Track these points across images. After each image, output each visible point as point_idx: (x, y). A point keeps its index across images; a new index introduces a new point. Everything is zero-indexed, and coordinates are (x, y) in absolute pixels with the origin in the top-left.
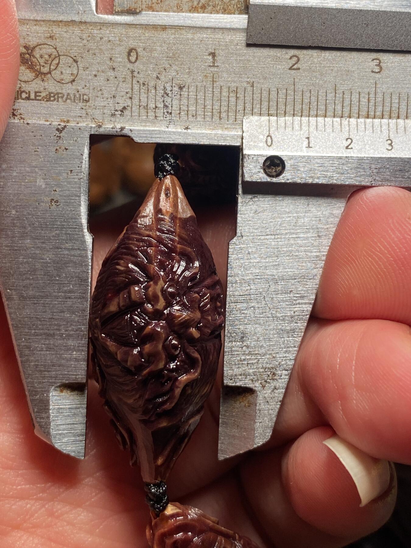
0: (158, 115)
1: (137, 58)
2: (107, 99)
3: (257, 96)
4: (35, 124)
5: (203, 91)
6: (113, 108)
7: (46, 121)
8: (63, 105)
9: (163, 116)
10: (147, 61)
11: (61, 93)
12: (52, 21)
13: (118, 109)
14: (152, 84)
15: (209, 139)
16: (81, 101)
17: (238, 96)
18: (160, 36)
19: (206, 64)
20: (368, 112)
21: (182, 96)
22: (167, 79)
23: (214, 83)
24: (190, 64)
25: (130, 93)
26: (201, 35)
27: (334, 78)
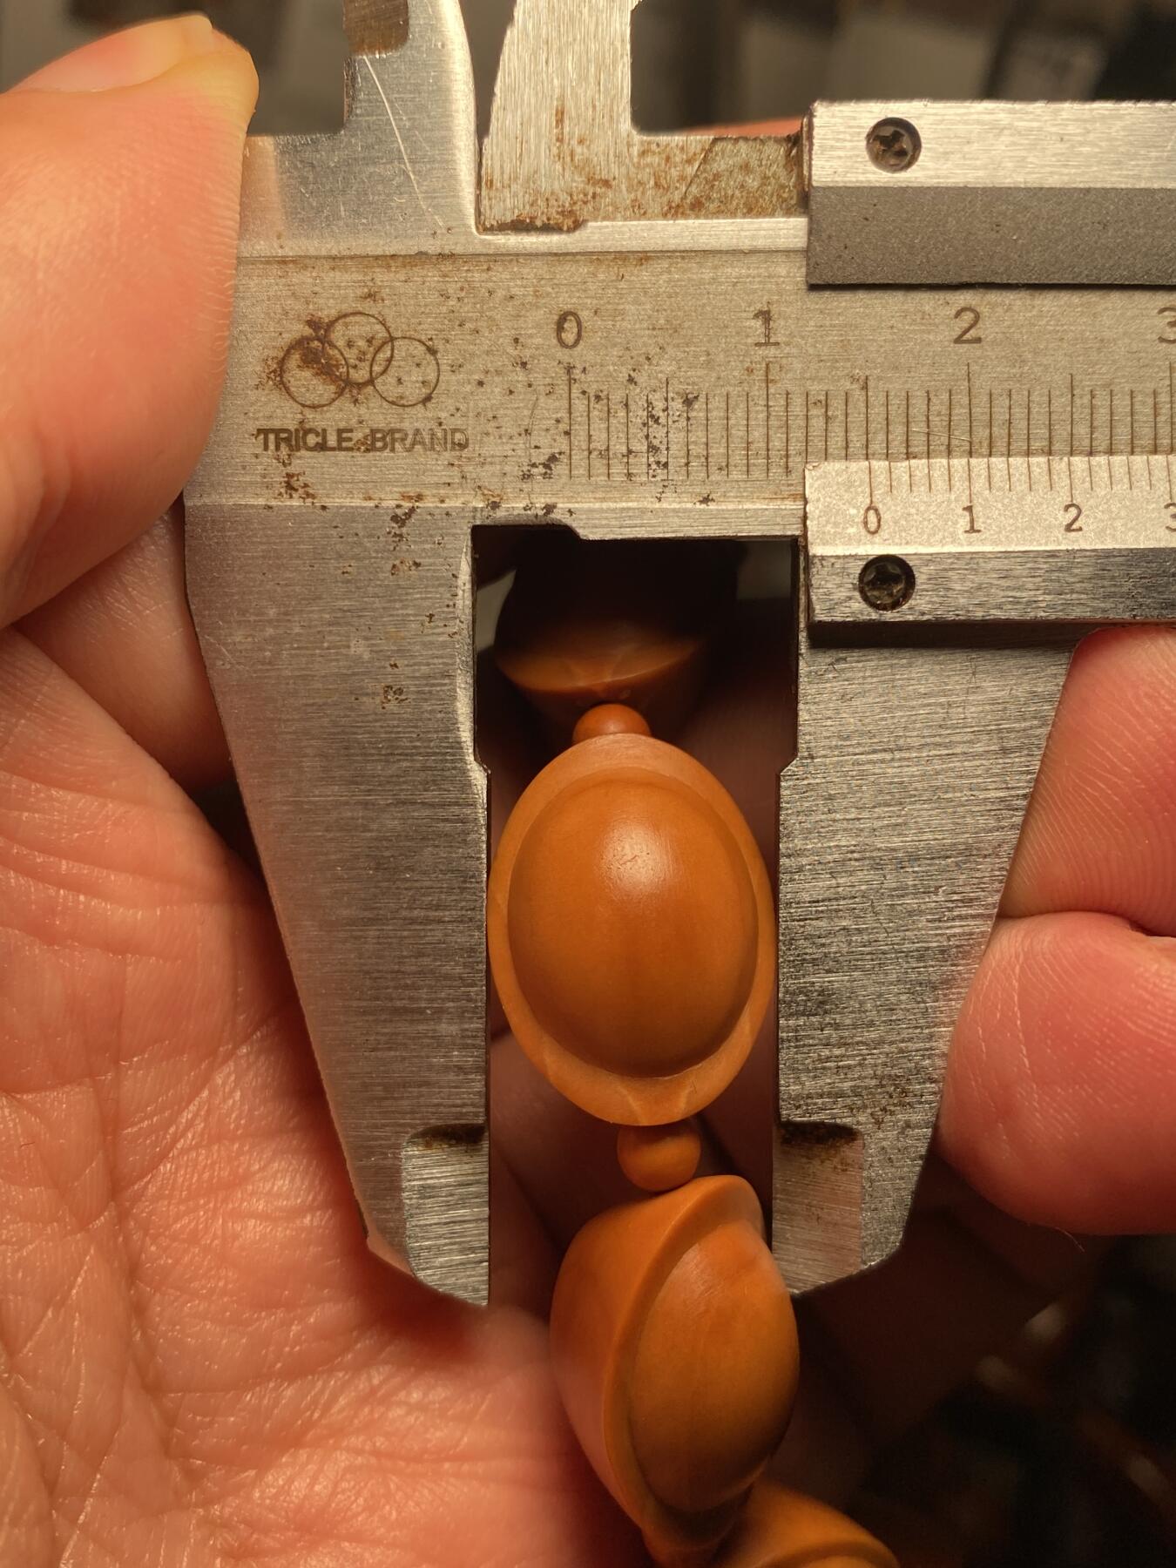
0: (635, 471)
1: (579, 334)
2: (511, 438)
3: (877, 412)
4: (342, 507)
5: (743, 406)
6: (525, 461)
7: (365, 499)
8: (405, 458)
9: (648, 473)
10: (603, 341)
11: (399, 431)
12: (372, 256)
13: (538, 462)
15: (762, 523)
16: (449, 446)
17: (830, 413)
18: (633, 278)
19: (749, 341)
20: (1155, 439)
21: (691, 422)
22: (654, 382)
23: (770, 385)
24: (709, 341)
25: (567, 420)
26: (734, 271)
27: (1067, 358)
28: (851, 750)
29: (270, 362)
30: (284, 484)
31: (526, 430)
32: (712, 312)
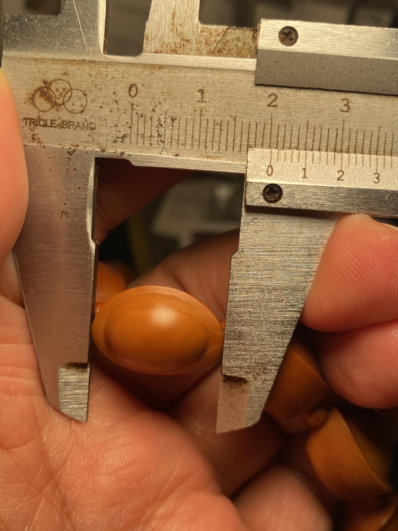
0: (153, 143)
1: (136, 93)
2: (110, 127)
3: (238, 129)
4: (51, 147)
5: (192, 123)
6: (115, 136)
7: (59, 145)
8: (73, 132)
9: (157, 144)
10: (145, 96)
11: (72, 122)
12: (67, 60)
13: (119, 137)
14: (148, 115)
15: (195, 165)
16: (89, 128)
17: (222, 128)
18: (156, 74)
19: (196, 100)
20: (336, 146)
21: (174, 127)
22: (161, 112)
23: (202, 116)
24: (182, 99)
25: (130, 123)
26: (191, 74)
27: (307, 115)
28: (257, 250)
29: (29, 95)
30: (31, 138)
31: (116, 125)
32: (183, 89)
